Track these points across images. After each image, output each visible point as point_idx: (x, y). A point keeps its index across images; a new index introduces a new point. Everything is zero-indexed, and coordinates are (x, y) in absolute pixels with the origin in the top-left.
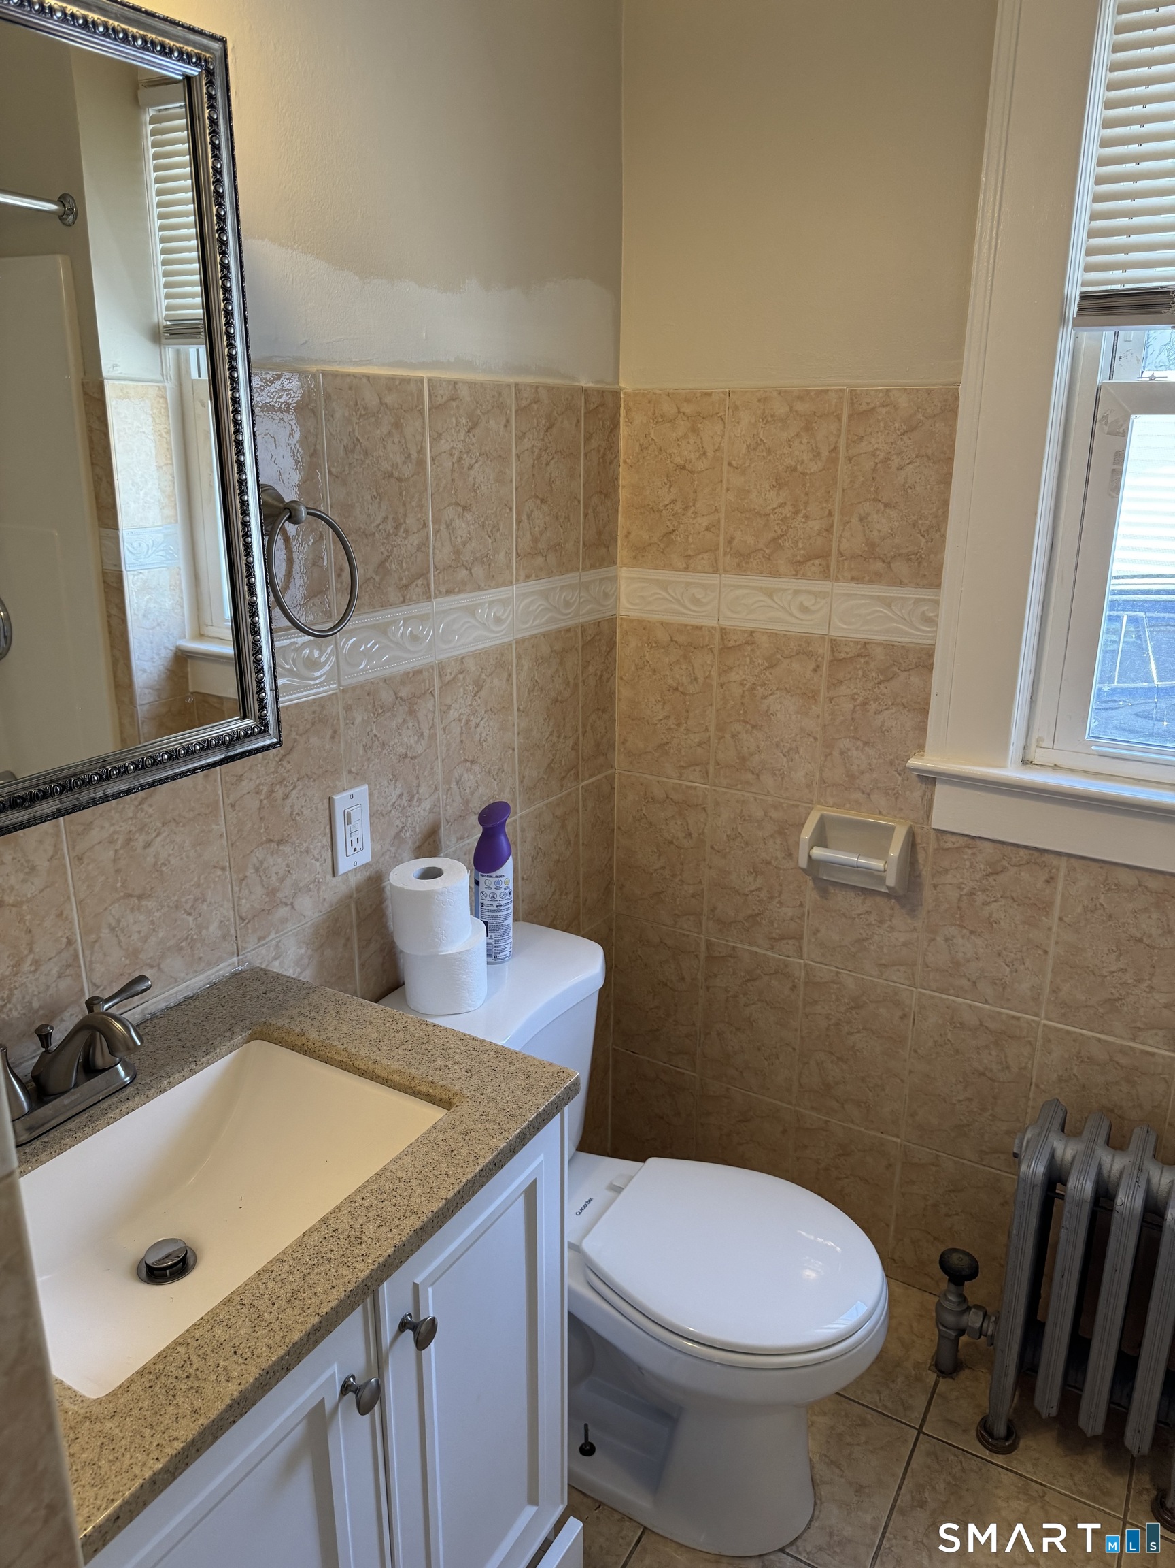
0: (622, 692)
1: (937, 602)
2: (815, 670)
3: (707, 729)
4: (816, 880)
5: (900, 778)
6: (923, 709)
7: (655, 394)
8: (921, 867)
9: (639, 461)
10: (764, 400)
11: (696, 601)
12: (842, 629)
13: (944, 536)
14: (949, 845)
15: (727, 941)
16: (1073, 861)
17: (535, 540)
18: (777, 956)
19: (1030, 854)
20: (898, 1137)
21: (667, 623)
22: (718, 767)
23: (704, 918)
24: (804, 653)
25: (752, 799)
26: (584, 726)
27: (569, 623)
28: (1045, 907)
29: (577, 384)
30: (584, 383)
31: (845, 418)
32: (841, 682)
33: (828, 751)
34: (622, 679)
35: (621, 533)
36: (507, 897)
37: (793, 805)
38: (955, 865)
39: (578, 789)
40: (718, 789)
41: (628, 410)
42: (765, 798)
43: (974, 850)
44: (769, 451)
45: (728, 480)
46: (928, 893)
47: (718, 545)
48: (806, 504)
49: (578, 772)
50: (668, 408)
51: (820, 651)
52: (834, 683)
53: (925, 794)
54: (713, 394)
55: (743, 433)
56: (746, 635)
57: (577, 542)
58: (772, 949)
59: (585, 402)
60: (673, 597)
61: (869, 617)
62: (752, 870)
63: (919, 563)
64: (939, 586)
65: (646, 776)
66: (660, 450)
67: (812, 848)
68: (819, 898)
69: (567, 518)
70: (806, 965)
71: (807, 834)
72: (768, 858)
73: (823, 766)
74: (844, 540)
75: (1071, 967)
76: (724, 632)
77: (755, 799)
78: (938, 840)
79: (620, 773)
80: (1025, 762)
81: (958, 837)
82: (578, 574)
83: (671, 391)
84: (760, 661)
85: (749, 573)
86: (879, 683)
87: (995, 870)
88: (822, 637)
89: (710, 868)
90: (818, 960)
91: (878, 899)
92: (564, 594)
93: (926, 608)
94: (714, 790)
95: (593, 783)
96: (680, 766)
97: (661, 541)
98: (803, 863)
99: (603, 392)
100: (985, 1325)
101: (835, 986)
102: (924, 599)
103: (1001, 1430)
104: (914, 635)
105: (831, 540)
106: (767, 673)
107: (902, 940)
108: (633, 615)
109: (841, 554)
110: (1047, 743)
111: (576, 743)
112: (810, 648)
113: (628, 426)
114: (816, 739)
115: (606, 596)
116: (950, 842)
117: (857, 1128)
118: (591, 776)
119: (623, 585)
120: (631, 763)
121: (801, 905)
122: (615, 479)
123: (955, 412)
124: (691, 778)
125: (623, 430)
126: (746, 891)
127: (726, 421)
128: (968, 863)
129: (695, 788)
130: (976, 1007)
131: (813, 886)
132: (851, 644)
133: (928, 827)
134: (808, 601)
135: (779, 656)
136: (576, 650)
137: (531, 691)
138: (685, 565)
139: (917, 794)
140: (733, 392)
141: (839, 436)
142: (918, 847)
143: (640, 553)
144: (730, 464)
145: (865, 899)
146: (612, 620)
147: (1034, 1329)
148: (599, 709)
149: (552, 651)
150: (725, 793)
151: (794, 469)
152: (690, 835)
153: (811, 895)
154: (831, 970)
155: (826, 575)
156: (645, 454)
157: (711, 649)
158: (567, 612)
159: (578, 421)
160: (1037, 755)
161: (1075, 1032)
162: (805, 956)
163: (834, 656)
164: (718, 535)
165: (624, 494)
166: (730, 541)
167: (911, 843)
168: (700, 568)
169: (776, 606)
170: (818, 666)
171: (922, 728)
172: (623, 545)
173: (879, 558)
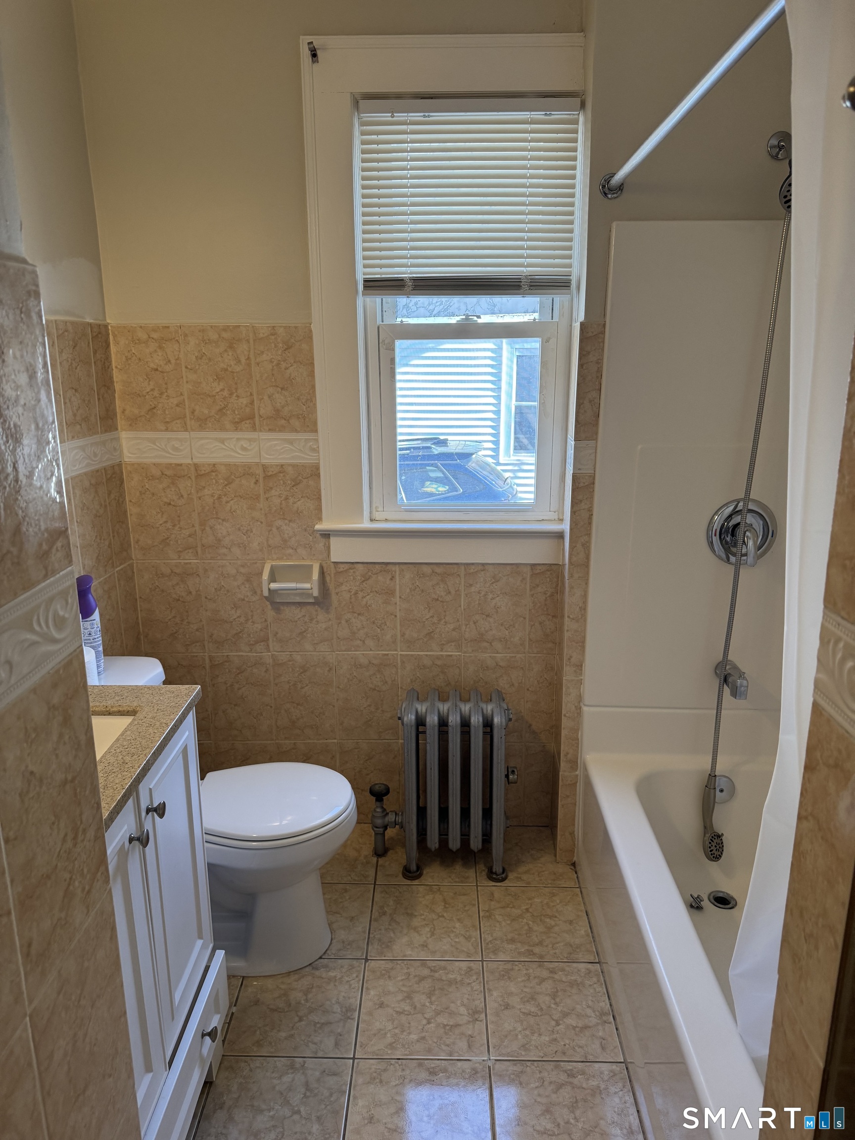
0: (132, 511)
1: (317, 440)
2: (256, 483)
3: (193, 526)
4: (273, 603)
5: (311, 537)
6: (318, 497)
7: (131, 326)
8: (329, 584)
9: (126, 367)
10: (203, 331)
11: (176, 449)
12: (268, 459)
13: (315, 404)
14: (342, 570)
15: (223, 653)
16: (401, 566)
17: (75, 415)
18: (255, 654)
19: (381, 567)
20: (335, 739)
21: (158, 464)
22: (203, 548)
23: (206, 643)
24: (248, 474)
25: (228, 564)
26: (113, 532)
27: (97, 467)
28: (392, 593)
29: (85, 320)
30: (89, 320)
31: (251, 341)
32: (271, 488)
33: (269, 528)
34: (130, 501)
35: (118, 410)
36: (99, 633)
37: (253, 563)
38: (346, 580)
39: (114, 573)
40: (205, 561)
41: (115, 336)
42: (235, 562)
43: (354, 570)
44: (210, 360)
45: (187, 377)
46: (334, 598)
47: (185, 414)
48: (236, 389)
49: (113, 562)
50: (142, 335)
51: (257, 472)
52: (268, 490)
53: (325, 544)
54: (170, 327)
55: (192, 349)
56: (211, 466)
57: (96, 415)
58: (251, 650)
59: (91, 331)
60: (160, 448)
61: (282, 451)
62: (233, 606)
63: (304, 419)
64: (316, 431)
65: (155, 561)
66: (140, 359)
67: (270, 584)
68: (275, 614)
69: (89, 401)
70: (272, 655)
71: (265, 576)
72: (242, 597)
73: (268, 537)
74: (262, 409)
75: (409, 621)
76: (196, 466)
77: (230, 564)
78: (335, 568)
79: (137, 563)
80: (371, 520)
81: (345, 564)
82: (99, 436)
83: (143, 325)
84: (222, 481)
85: (207, 430)
86: (293, 486)
87: (366, 579)
88: (257, 464)
89: (207, 610)
90: (279, 650)
91: (308, 607)
92: (93, 449)
93: (312, 443)
94: (203, 562)
95: (122, 569)
96: (178, 551)
97: (147, 414)
98: (266, 593)
99: (100, 325)
100: (397, 819)
101: (291, 663)
102: (310, 439)
103: (414, 867)
104: (307, 459)
105: (254, 409)
106: (227, 488)
107: (324, 627)
108: (133, 460)
109: (261, 416)
110: (381, 509)
111: (110, 544)
112: (251, 471)
113: (115, 345)
114: (262, 523)
115: (115, 449)
116: (342, 568)
117: (312, 741)
118: (121, 564)
119: (124, 443)
120: (144, 554)
121: (266, 621)
122: (111, 378)
123: (311, 338)
124: (187, 557)
125: (113, 349)
126: (231, 619)
127: (180, 342)
128: (352, 578)
129: (190, 563)
130: (366, 654)
131: (271, 607)
132: (274, 466)
133: (329, 562)
134: (245, 444)
135: (233, 477)
136: (103, 483)
137: (82, 509)
138: (165, 428)
139: (321, 545)
140: (183, 326)
141: (249, 351)
142: (326, 574)
143: (134, 423)
144: (186, 367)
145: (301, 609)
146: (120, 465)
147: (422, 812)
148: (120, 522)
149: (91, 484)
150: (211, 563)
151: (226, 370)
152: (190, 593)
153: (270, 613)
154: (287, 655)
155: (254, 429)
156: (130, 362)
157: (189, 477)
158: (96, 459)
159: (89, 343)
160: (377, 515)
161: (415, 654)
162: (271, 649)
163: (265, 474)
164: (185, 409)
165: (118, 387)
166: (193, 412)
167: (322, 573)
168: (175, 429)
169: (227, 448)
170: (257, 481)
171: (319, 509)
172: (121, 418)
173: (282, 418)
